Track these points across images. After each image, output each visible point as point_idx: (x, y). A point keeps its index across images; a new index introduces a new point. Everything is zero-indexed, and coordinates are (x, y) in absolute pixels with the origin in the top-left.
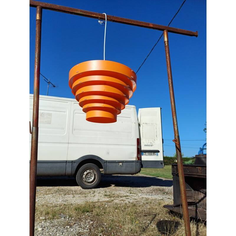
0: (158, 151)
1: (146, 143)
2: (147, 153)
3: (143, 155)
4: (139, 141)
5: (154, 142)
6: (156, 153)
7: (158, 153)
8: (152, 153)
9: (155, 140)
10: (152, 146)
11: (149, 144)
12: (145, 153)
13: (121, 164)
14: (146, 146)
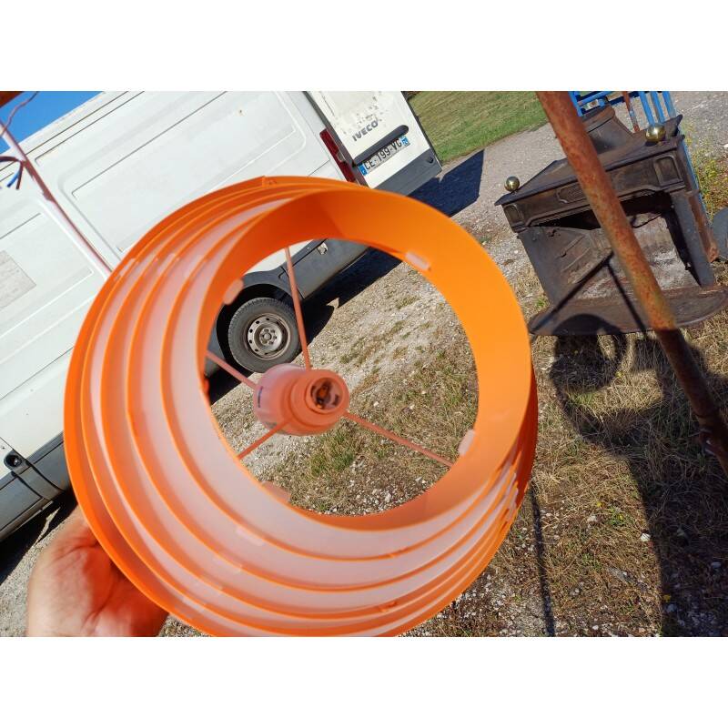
0: (403, 130)
1: (354, 125)
2: (374, 159)
3: (366, 173)
4: (329, 138)
5: (376, 108)
6: (400, 140)
7: (407, 135)
8: (390, 147)
9: (374, 98)
10: (375, 124)
11: (364, 126)
12: (368, 165)
13: (324, 245)
14: (360, 137)
